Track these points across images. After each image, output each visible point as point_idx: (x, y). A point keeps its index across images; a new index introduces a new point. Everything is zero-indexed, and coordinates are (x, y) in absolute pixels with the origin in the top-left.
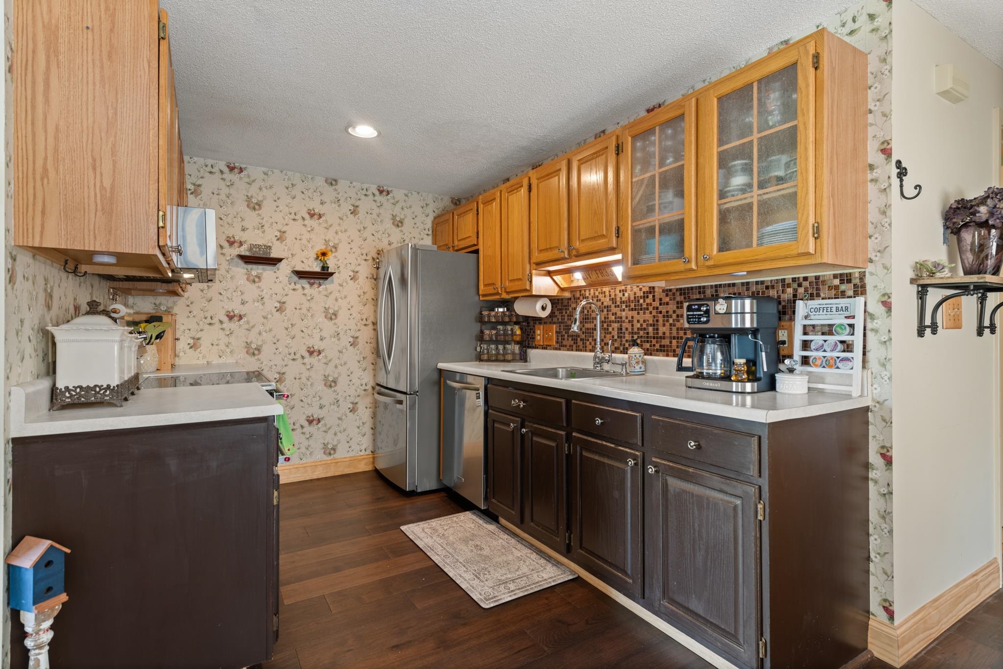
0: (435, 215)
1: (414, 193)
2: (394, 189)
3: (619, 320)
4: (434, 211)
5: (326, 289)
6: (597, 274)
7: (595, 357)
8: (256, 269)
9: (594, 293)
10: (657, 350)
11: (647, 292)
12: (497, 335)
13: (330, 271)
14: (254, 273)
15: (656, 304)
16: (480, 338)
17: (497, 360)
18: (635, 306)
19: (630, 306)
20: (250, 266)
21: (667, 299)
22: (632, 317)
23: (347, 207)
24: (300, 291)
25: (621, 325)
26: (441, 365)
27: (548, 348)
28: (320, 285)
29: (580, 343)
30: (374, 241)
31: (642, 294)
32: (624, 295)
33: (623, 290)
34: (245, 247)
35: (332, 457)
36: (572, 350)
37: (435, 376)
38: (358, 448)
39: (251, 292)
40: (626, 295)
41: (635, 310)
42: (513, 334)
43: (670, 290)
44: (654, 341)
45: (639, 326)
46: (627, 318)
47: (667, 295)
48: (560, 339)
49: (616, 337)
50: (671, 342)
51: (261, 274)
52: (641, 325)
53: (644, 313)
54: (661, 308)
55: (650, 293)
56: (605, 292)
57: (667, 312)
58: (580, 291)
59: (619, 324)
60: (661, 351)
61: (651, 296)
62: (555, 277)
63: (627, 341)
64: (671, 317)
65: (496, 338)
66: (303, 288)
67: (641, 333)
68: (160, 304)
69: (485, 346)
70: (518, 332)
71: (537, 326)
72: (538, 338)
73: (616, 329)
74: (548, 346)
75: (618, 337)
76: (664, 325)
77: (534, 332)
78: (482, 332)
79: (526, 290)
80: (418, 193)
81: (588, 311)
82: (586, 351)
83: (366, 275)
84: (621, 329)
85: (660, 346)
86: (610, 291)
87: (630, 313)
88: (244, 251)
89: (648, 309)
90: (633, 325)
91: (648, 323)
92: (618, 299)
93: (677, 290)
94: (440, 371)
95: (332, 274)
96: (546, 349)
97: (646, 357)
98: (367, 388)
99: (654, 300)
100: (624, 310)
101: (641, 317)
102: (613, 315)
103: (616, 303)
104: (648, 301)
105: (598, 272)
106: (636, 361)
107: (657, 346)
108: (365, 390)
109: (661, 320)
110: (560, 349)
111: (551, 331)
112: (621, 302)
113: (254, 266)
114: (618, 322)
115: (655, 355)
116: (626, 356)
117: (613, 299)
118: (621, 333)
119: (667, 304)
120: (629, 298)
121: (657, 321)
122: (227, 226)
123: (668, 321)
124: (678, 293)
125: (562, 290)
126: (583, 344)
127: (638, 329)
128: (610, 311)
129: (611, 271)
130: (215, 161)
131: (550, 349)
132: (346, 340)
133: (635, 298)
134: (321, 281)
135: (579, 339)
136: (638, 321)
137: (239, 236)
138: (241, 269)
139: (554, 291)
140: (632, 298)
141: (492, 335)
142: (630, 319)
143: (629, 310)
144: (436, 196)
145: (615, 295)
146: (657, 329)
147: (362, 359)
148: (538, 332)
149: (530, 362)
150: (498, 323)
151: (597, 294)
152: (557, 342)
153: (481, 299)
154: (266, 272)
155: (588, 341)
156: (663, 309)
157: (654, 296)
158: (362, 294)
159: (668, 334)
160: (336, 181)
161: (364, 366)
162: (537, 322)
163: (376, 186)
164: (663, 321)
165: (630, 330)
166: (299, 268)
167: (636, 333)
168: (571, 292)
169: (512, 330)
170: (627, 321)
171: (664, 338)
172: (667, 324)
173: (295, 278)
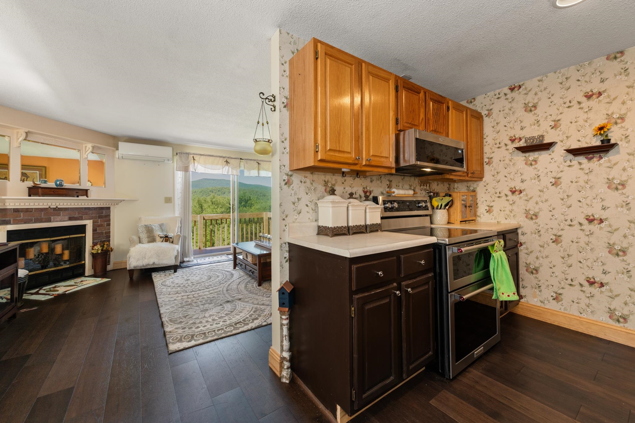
5: (609, 161)
8: (532, 156)
13: (612, 142)
14: (531, 158)
20: (527, 154)
24: (577, 166)
28: (601, 158)
34: (523, 140)
39: (529, 172)
51: (538, 158)
66: (580, 163)
68: (470, 186)
88: (522, 144)
95: (614, 146)
113: (531, 154)
122: (509, 130)
130: (501, 90)
134: (602, 155)
137: (518, 133)
138: (520, 157)
154: (543, 157)
166: (575, 145)
173: (571, 156)
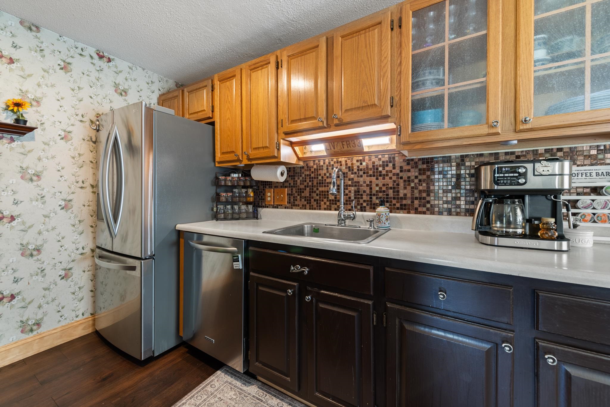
0: (160, 93)
1: (138, 67)
2: (116, 58)
3: (356, 184)
4: (159, 90)
5: (23, 147)
6: (343, 145)
7: (339, 215)
9: (329, 163)
10: (398, 209)
11: (387, 161)
12: (232, 197)
13: (28, 125)
15: (397, 171)
16: (217, 199)
17: (233, 219)
18: (373, 172)
19: (368, 173)
21: (409, 167)
22: (371, 182)
23: (53, 61)
25: (358, 189)
26: (180, 227)
27: (279, 207)
28: (12, 140)
29: (314, 204)
30: (92, 104)
31: (381, 163)
32: (361, 164)
33: (361, 160)
35: (35, 333)
36: (305, 209)
37: (174, 237)
38: (73, 314)
40: (364, 164)
41: (374, 176)
42: (247, 195)
43: (412, 160)
44: (394, 202)
45: (377, 189)
46: (365, 182)
47: (408, 164)
48: (292, 200)
49: (353, 198)
50: (413, 202)
52: (380, 188)
53: (384, 179)
54: (401, 174)
55: (390, 162)
56: (341, 162)
57: (409, 177)
58: (314, 161)
59: (356, 188)
60: (402, 209)
61: (391, 165)
62: (295, 148)
63: (364, 201)
64: (414, 182)
65: (232, 199)
67: (380, 195)
69: (222, 207)
70: (252, 195)
71: (267, 190)
72: (269, 199)
73: (353, 192)
74: (279, 205)
75: (355, 198)
76: (405, 188)
77: (264, 194)
78: (218, 195)
79: (275, 157)
80: (144, 69)
81: (322, 177)
82: (320, 209)
83: (82, 137)
84: (359, 192)
85: (401, 205)
86: (346, 161)
87: (368, 180)
89: (387, 175)
90: (371, 189)
91: (387, 186)
92: (355, 167)
93: (419, 159)
94: (180, 233)
95: (31, 129)
96: (277, 208)
97: (391, 214)
98: (84, 251)
99: (394, 168)
100: (361, 176)
101: (381, 182)
102: (349, 180)
103: (353, 170)
104: (387, 169)
105: (345, 143)
106: (386, 218)
107: (398, 205)
108: (82, 254)
109: (402, 185)
110: (292, 208)
111: (283, 193)
112: (358, 170)
114: (356, 186)
115: (395, 213)
116: (375, 214)
117: (349, 167)
118: (358, 195)
119: (409, 171)
120: (367, 166)
121: (398, 185)
123: (409, 185)
124: (420, 162)
125: (299, 159)
126: (317, 203)
127: (377, 191)
128: (347, 177)
129: (359, 143)
131: (281, 208)
132: (54, 203)
133: (373, 166)
134: (14, 136)
135: (312, 200)
136: (377, 185)
139: (293, 160)
140: (370, 166)
141: (228, 197)
142: (368, 183)
143: (367, 176)
144: (161, 76)
145: (352, 164)
146: (398, 191)
147: (77, 222)
148: (269, 194)
149: (261, 218)
150: (233, 187)
151: (332, 163)
152: (289, 202)
153: (217, 165)
155: (323, 201)
156: (405, 175)
157: (394, 165)
158: (77, 155)
159: (409, 195)
160: (37, 27)
161: (80, 229)
162: (267, 187)
163: (94, 50)
164: (404, 185)
165: (368, 192)
167: (374, 195)
168: (304, 162)
169: (246, 192)
170: (365, 185)
171: (405, 199)
172: (409, 188)
